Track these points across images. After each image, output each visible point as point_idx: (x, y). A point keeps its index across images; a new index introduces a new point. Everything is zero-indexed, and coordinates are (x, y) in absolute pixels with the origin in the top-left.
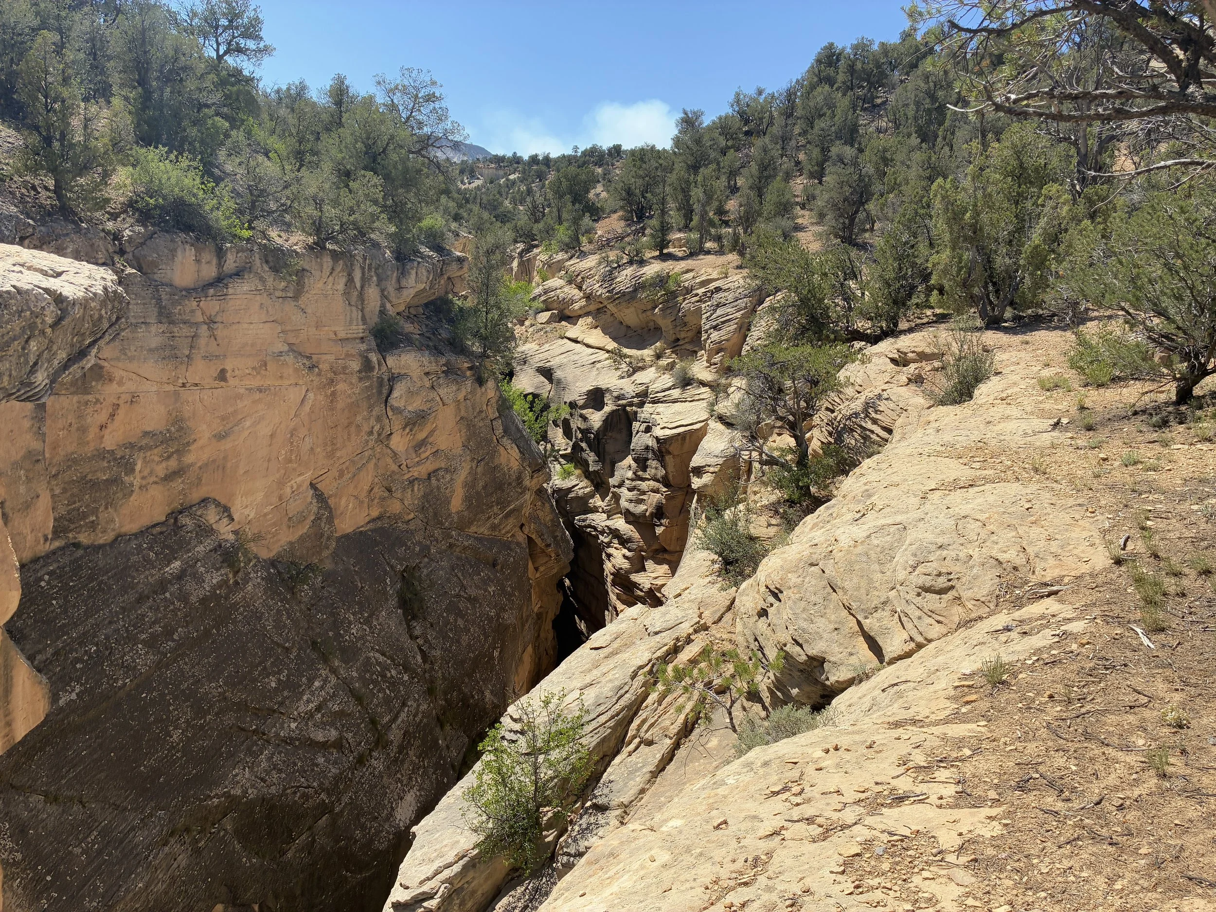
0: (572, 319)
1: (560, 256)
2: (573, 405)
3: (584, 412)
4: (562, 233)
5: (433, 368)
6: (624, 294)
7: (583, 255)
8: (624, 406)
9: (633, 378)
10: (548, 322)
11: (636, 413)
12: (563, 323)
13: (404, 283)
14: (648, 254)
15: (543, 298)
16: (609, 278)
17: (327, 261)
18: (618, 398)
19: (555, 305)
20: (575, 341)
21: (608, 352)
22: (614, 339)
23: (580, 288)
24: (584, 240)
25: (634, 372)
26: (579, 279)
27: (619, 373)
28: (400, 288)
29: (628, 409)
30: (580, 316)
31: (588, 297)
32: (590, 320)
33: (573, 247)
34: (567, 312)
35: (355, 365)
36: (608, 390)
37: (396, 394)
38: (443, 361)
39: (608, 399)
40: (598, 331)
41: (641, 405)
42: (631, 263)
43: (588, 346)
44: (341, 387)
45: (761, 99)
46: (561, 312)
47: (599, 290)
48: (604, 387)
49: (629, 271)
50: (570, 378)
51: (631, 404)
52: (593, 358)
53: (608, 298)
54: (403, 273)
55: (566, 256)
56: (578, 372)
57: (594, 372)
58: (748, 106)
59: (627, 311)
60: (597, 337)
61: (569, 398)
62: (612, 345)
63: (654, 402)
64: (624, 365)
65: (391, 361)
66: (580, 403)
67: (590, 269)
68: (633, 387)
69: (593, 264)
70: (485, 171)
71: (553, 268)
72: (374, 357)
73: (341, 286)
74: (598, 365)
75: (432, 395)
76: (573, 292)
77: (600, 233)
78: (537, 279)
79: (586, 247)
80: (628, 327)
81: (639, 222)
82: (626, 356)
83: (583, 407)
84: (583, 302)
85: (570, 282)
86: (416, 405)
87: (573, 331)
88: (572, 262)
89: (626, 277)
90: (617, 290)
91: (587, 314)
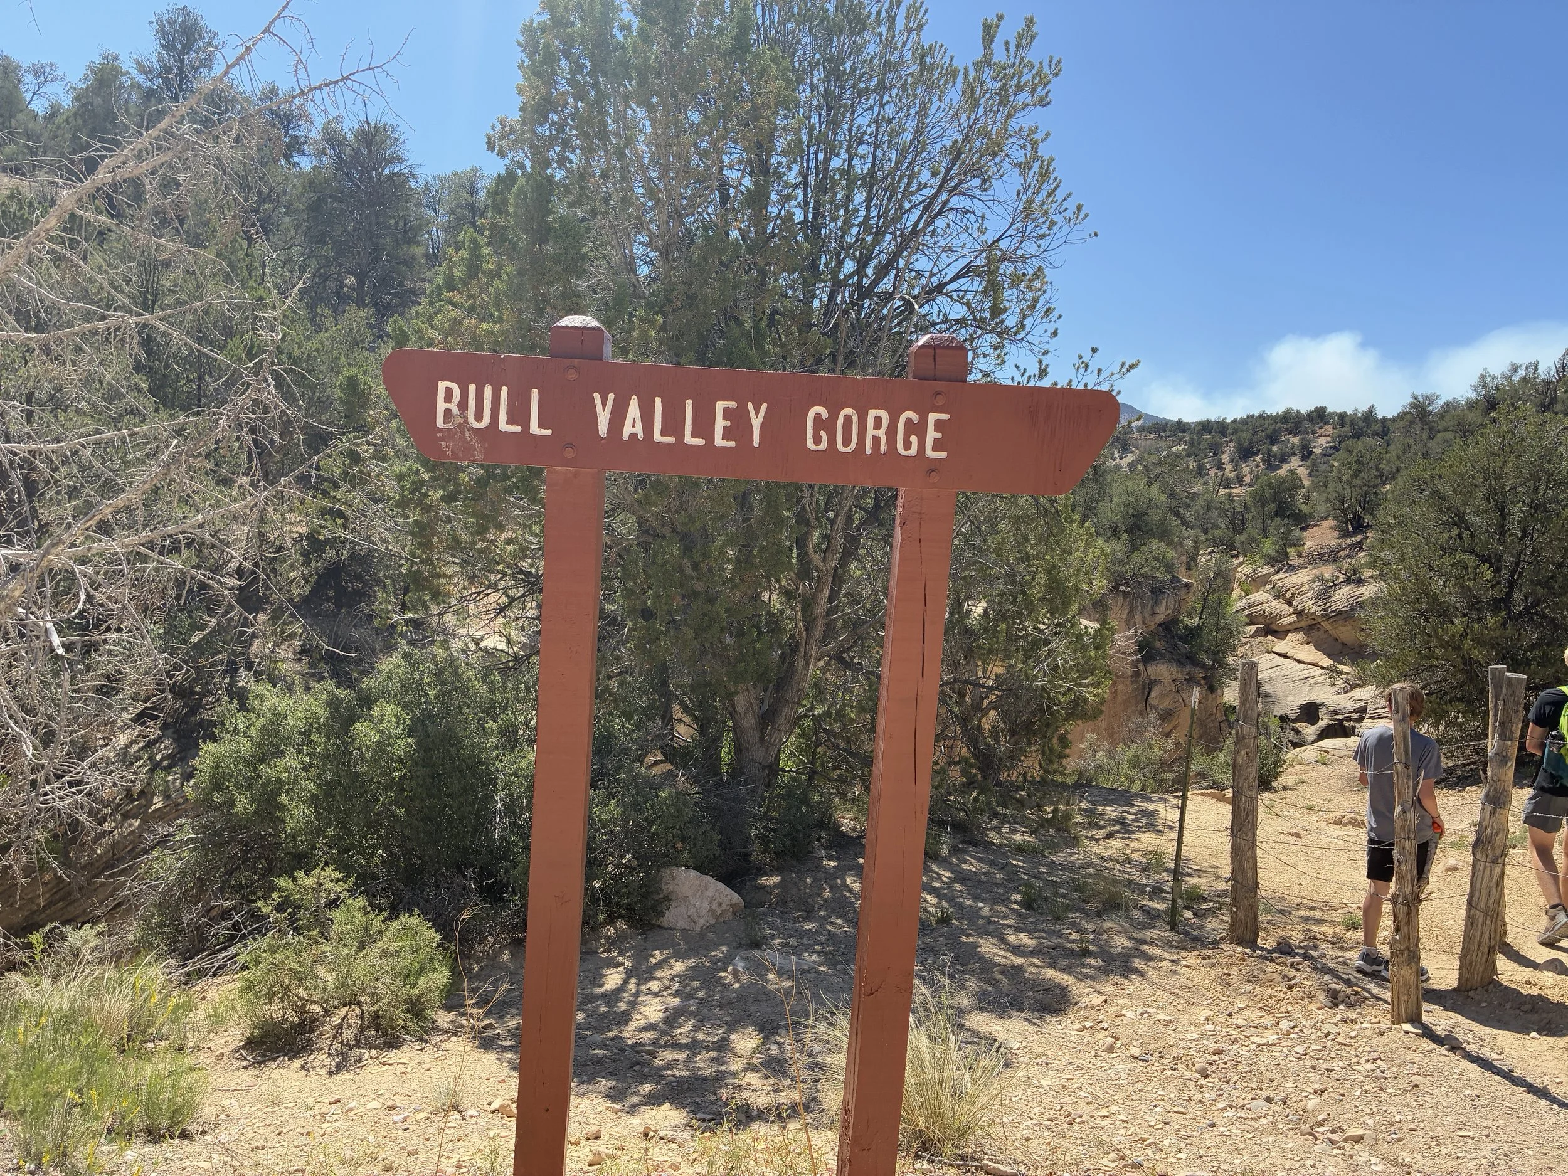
0: (1280, 634)
1: (1266, 570)
2: (1284, 719)
3: (1296, 725)
4: (1269, 546)
5: (1179, 676)
6: (1340, 613)
7: (1291, 569)
8: (1341, 721)
9: (1351, 694)
10: (1253, 636)
11: (1354, 728)
12: (1270, 637)
13: (1157, 610)
14: (1366, 573)
15: (1247, 612)
16: (1324, 595)
17: (1120, 599)
18: (1335, 713)
19: (1261, 619)
20: (1284, 656)
21: (1322, 668)
22: (1329, 656)
23: (1290, 603)
24: (1291, 551)
25: (1352, 689)
26: (1288, 595)
27: (1335, 689)
28: (1153, 614)
29: (1346, 723)
30: (1289, 631)
31: (1299, 613)
32: (1300, 635)
33: (1280, 560)
34: (1274, 627)
35: (1130, 671)
36: (1323, 705)
37: (1153, 695)
38: (1186, 671)
39: (1322, 713)
40: (1311, 647)
41: (1360, 720)
42: (1348, 582)
43: (1299, 661)
44: (1120, 687)
45: (1516, 378)
46: (1267, 626)
47: (1312, 607)
48: (1319, 702)
49: (1346, 590)
50: (1280, 693)
51: (1349, 719)
52: (1306, 674)
53: (1323, 616)
54: (1157, 603)
55: (1272, 570)
56: (1289, 686)
57: (1307, 687)
58: (1497, 389)
59: (1343, 629)
60: (1309, 653)
61: (1278, 711)
62: (1327, 662)
63: (1373, 718)
64: (1340, 682)
65: (1150, 669)
66: (1293, 716)
67: (1302, 586)
68: (1350, 703)
69: (1305, 580)
70: (1142, 443)
71: (1256, 582)
72: (1141, 667)
73: (1124, 616)
74: (1311, 681)
75: (1178, 697)
76: (1280, 606)
77: (1309, 544)
78: (1237, 591)
79: (1295, 561)
80: (1344, 644)
81: (1354, 534)
82: (1342, 673)
83: (1296, 720)
84: (1294, 618)
85: (1278, 597)
86: (1165, 704)
87: (1281, 646)
88: (1279, 576)
89: (1342, 597)
90: (1333, 608)
91: (1298, 630)
